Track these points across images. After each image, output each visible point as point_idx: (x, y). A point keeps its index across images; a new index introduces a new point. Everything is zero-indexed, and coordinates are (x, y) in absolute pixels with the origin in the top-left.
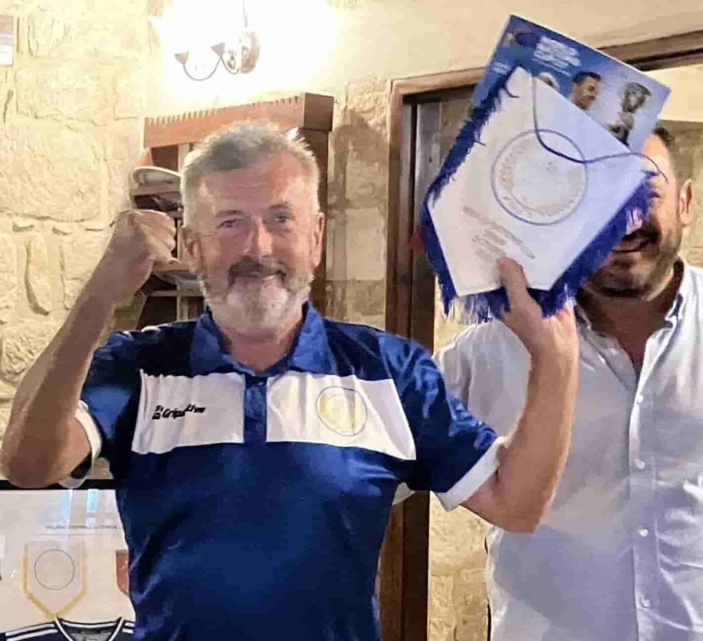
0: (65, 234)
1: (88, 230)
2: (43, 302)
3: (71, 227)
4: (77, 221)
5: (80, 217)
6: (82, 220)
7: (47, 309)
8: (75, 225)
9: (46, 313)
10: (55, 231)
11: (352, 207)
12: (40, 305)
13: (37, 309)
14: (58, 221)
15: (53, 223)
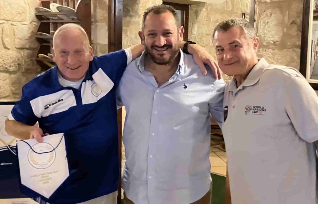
0: (15, 25)
1: (22, 24)
2: (7, 45)
3: (17, 23)
4: (19, 22)
5: (20, 20)
6: (21, 21)
7: (9, 48)
8: (18, 23)
9: (9, 49)
10: (12, 24)
11: (98, 22)
12: (7, 46)
13: (6, 48)
14: (13, 21)
15: (11, 22)
